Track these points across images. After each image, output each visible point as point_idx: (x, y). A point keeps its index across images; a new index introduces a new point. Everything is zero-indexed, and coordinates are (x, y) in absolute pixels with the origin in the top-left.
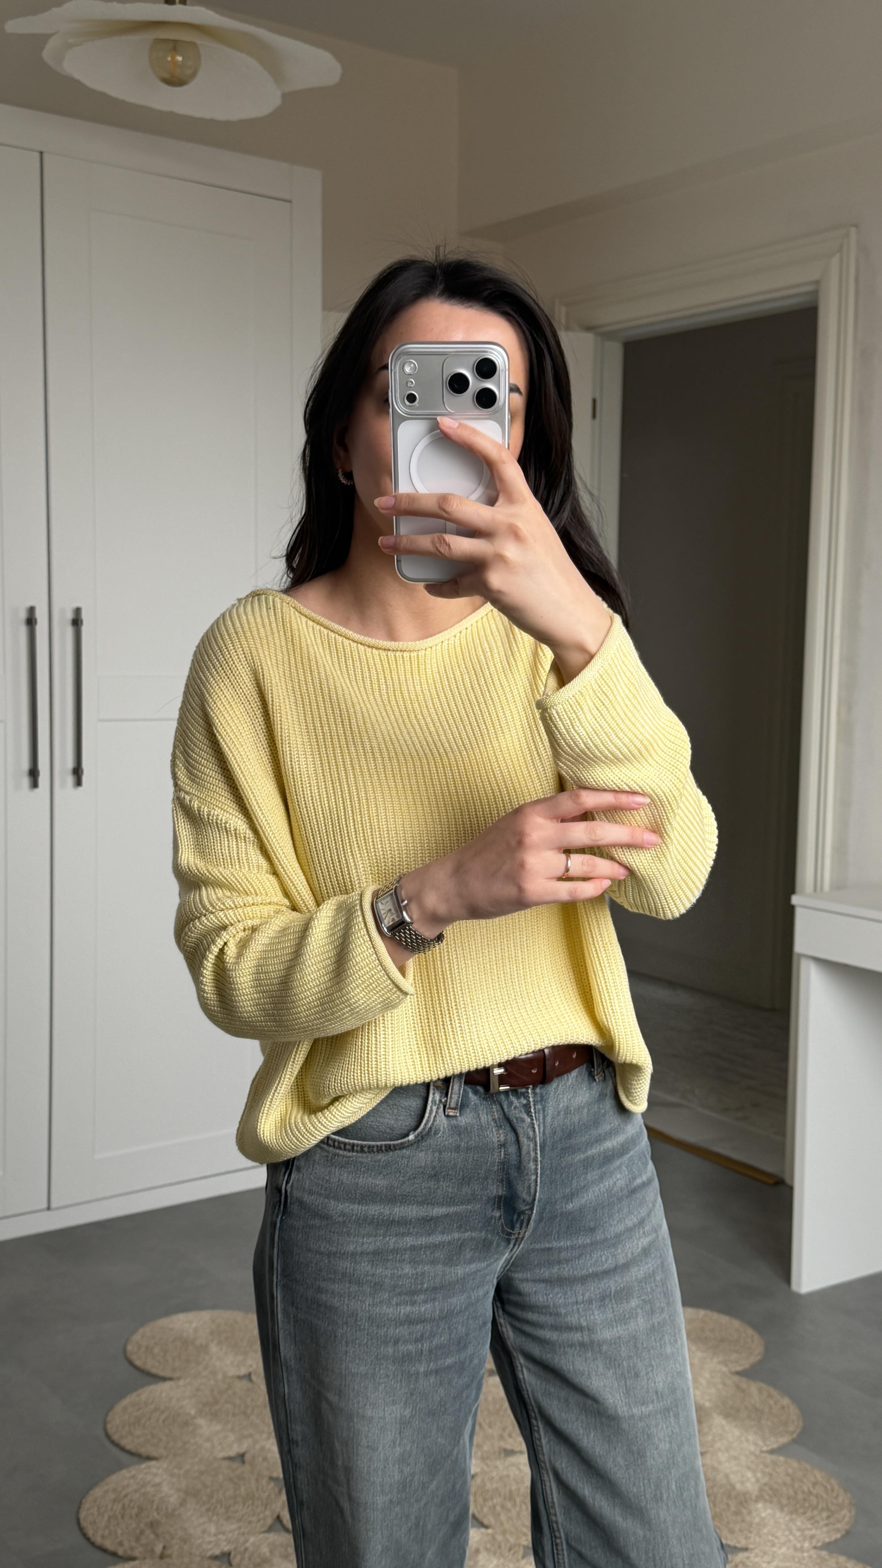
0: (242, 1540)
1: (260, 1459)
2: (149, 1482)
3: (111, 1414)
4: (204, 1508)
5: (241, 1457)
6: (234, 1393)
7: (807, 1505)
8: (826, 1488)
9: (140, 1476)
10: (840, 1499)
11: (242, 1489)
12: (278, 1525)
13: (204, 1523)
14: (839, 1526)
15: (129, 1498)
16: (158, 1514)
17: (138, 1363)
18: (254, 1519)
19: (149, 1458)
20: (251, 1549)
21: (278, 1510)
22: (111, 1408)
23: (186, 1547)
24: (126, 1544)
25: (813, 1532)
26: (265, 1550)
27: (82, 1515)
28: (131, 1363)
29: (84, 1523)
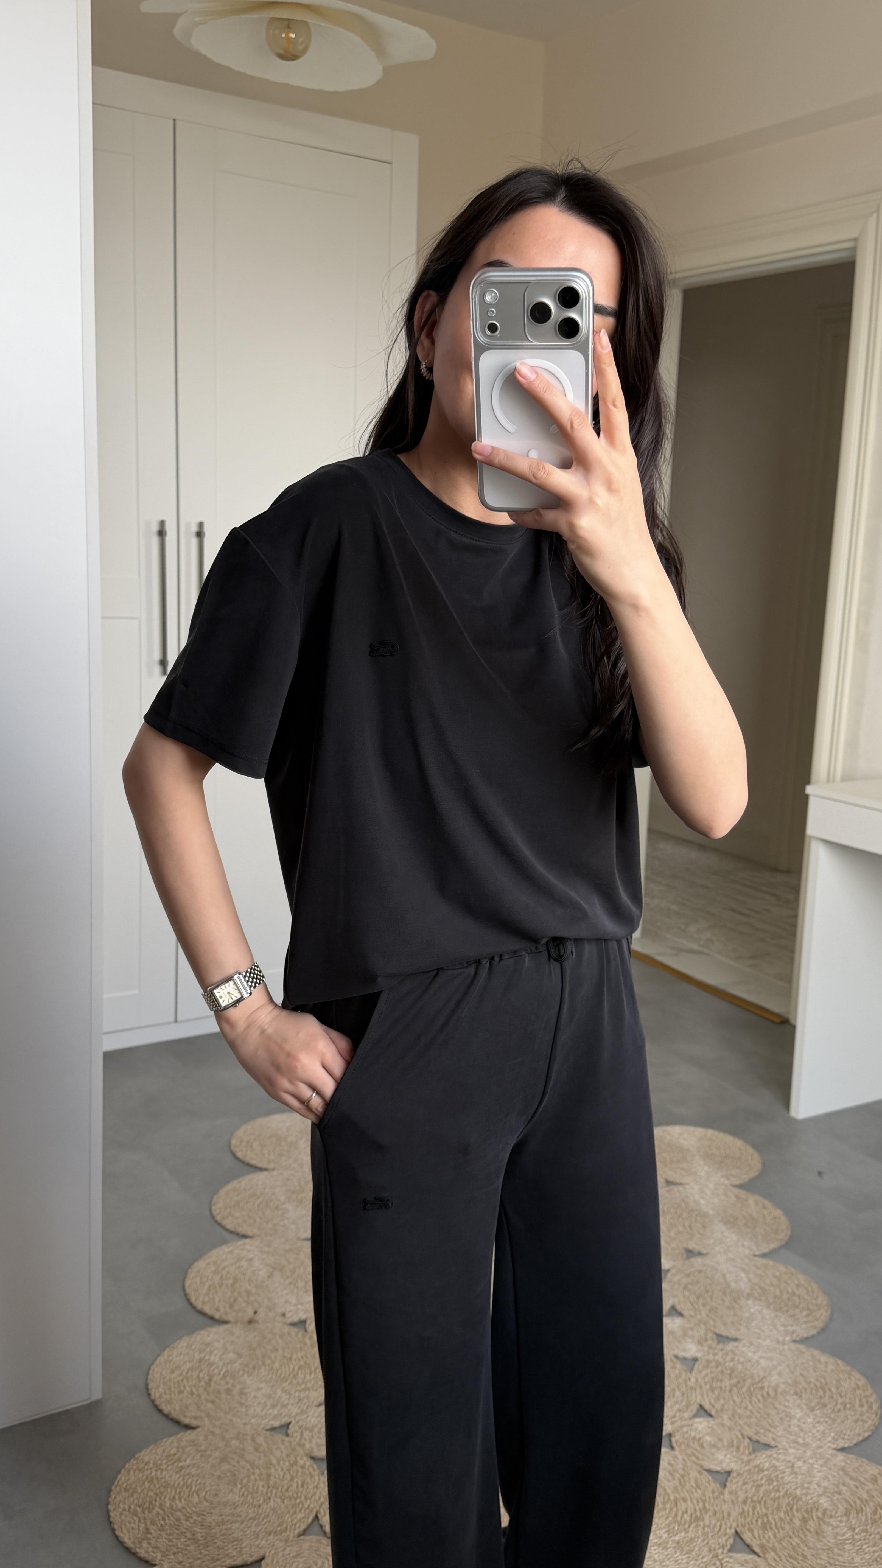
2: (243, 1258)
3: (215, 1198)
7: (790, 1304)
8: (807, 1290)
9: (237, 1251)
10: (819, 1301)
13: (287, 1294)
14: (816, 1323)
15: (226, 1270)
16: (250, 1285)
17: (239, 1155)
19: (245, 1236)
22: (216, 1193)
23: (271, 1314)
24: (222, 1310)
25: (794, 1328)
27: (187, 1283)
28: (234, 1155)
29: (188, 1291)
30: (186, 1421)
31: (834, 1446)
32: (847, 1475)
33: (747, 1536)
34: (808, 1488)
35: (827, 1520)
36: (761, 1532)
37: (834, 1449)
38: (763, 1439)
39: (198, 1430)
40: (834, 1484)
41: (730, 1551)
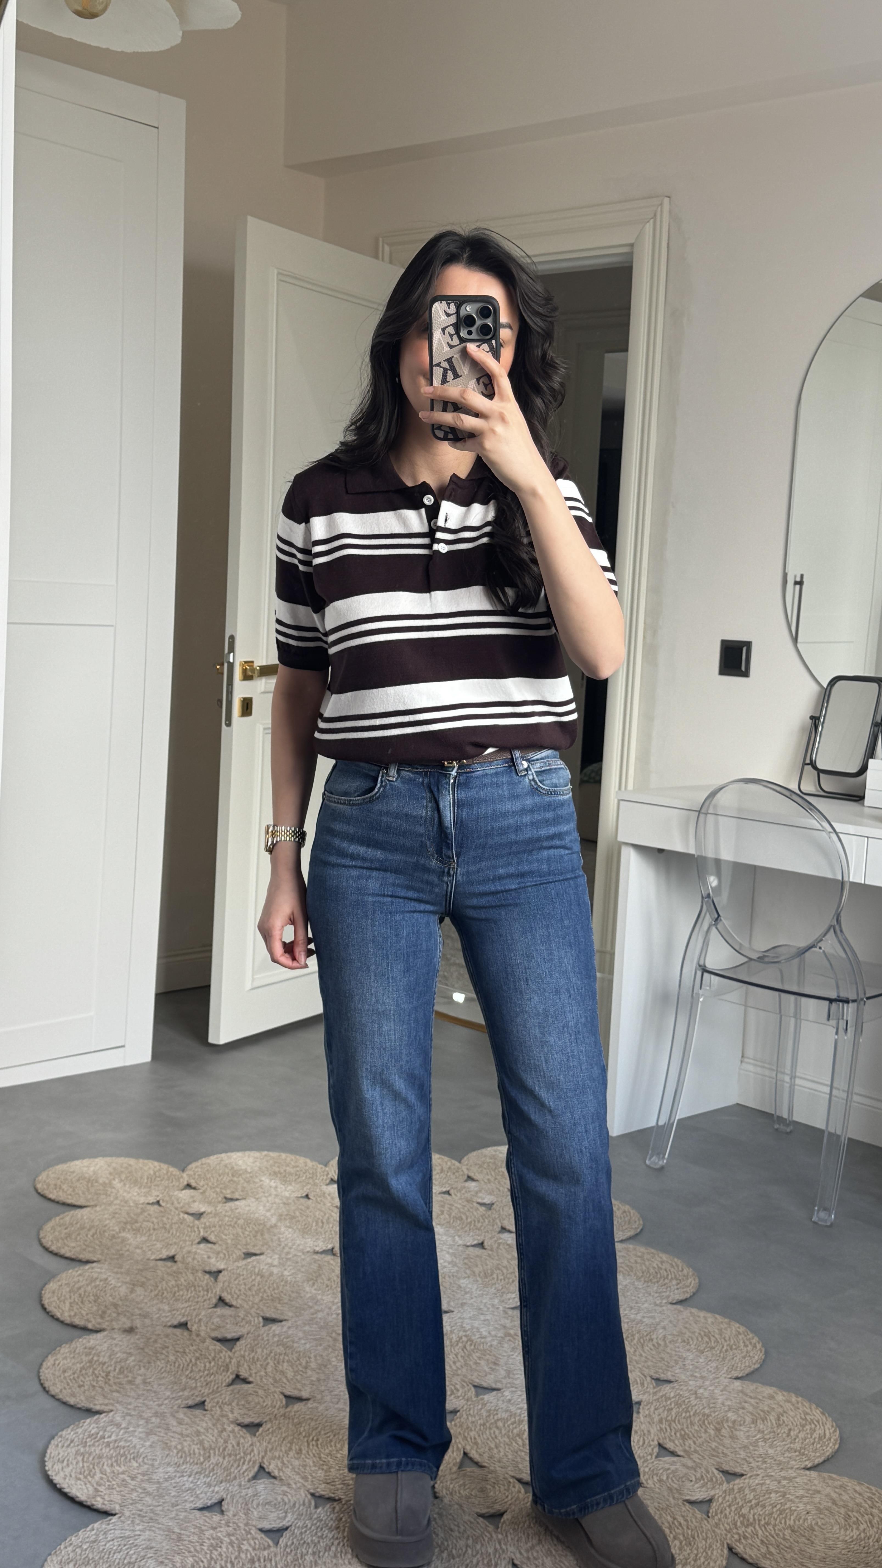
0: (194, 1314)
1: (190, 1259)
2: (97, 1279)
3: (41, 1232)
4: (153, 1294)
5: (172, 1258)
6: (149, 1214)
7: (659, 1276)
8: (672, 1265)
9: (87, 1274)
10: (685, 1272)
11: (182, 1280)
12: (221, 1304)
13: (157, 1304)
15: (82, 1289)
16: (114, 1299)
17: (51, 1196)
18: (199, 1299)
19: (89, 1262)
20: (204, 1319)
21: (218, 1293)
22: (40, 1228)
23: (147, 1321)
24: (93, 1321)
25: (668, 1293)
26: (216, 1320)
27: (46, 1302)
28: (45, 1197)
29: (49, 1308)
30: (98, 1408)
31: (729, 1376)
32: (746, 1395)
33: (670, 1445)
34: (715, 1407)
35: (738, 1427)
36: (681, 1441)
37: (730, 1378)
38: (663, 1377)
39: (111, 1414)
40: (736, 1403)
41: (656, 1457)
